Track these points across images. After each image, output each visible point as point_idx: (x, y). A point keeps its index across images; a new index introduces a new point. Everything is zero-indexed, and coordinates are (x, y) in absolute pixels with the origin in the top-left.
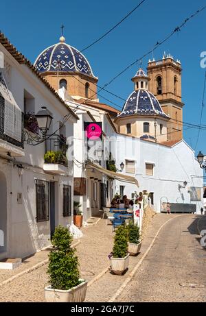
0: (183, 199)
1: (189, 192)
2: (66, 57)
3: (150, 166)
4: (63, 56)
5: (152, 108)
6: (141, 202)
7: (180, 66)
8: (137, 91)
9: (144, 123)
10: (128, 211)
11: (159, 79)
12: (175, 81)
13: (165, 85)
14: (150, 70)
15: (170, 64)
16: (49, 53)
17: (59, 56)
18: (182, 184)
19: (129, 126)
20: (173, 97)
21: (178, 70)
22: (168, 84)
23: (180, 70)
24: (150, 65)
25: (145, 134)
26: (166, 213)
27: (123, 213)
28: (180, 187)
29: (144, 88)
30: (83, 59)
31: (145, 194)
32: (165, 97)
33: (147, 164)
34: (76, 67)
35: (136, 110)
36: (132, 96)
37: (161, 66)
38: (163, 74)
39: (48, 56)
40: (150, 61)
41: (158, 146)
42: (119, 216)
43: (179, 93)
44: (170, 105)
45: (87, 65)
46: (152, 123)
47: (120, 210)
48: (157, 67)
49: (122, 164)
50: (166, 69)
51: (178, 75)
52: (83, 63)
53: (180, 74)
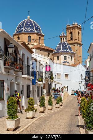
0: (81, 89)
1: (83, 85)
2: (31, 26)
3: (66, 75)
4: (29, 25)
5: (68, 50)
6: (63, 91)
7: (81, 27)
8: (61, 42)
9: (64, 56)
10: (59, 94)
11: (71, 33)
12: (79, 34)
13: (74, 36)
14: (68, 29)
15: (76, 27)
16: (23, 23)
17: (28, 26)
18: (80, 82)
19: (58, 57)
20: (77, 41)
21: (80, 29)
22: (75, 36)
23: (81, 29)
24: (67, 27)
25: (65, 61)
26: (73, 95)
27: (57, 95)
28: (79, 84)
29: (64, 41)
30: (38, 26)
31: (64, 87)
32: (74, 42)
33: (65, 75)
34: (35, 30)
35: (61, 51)
36: (59, 44)
37: (72, 27)
38: (73, 31)
39: (23, 25)
40: (67, 25)
41: (70, 67)
42: (56, 95)
43: (80, 39)
44: (76, 45)
45: (40, 29)
46: (68, 56)
47: (56, 94)
48: (70, 28)
49: (56, 76)
50: (74, 29)
51: (80, 31)
52: (38, 28)
53: (81, 31)
